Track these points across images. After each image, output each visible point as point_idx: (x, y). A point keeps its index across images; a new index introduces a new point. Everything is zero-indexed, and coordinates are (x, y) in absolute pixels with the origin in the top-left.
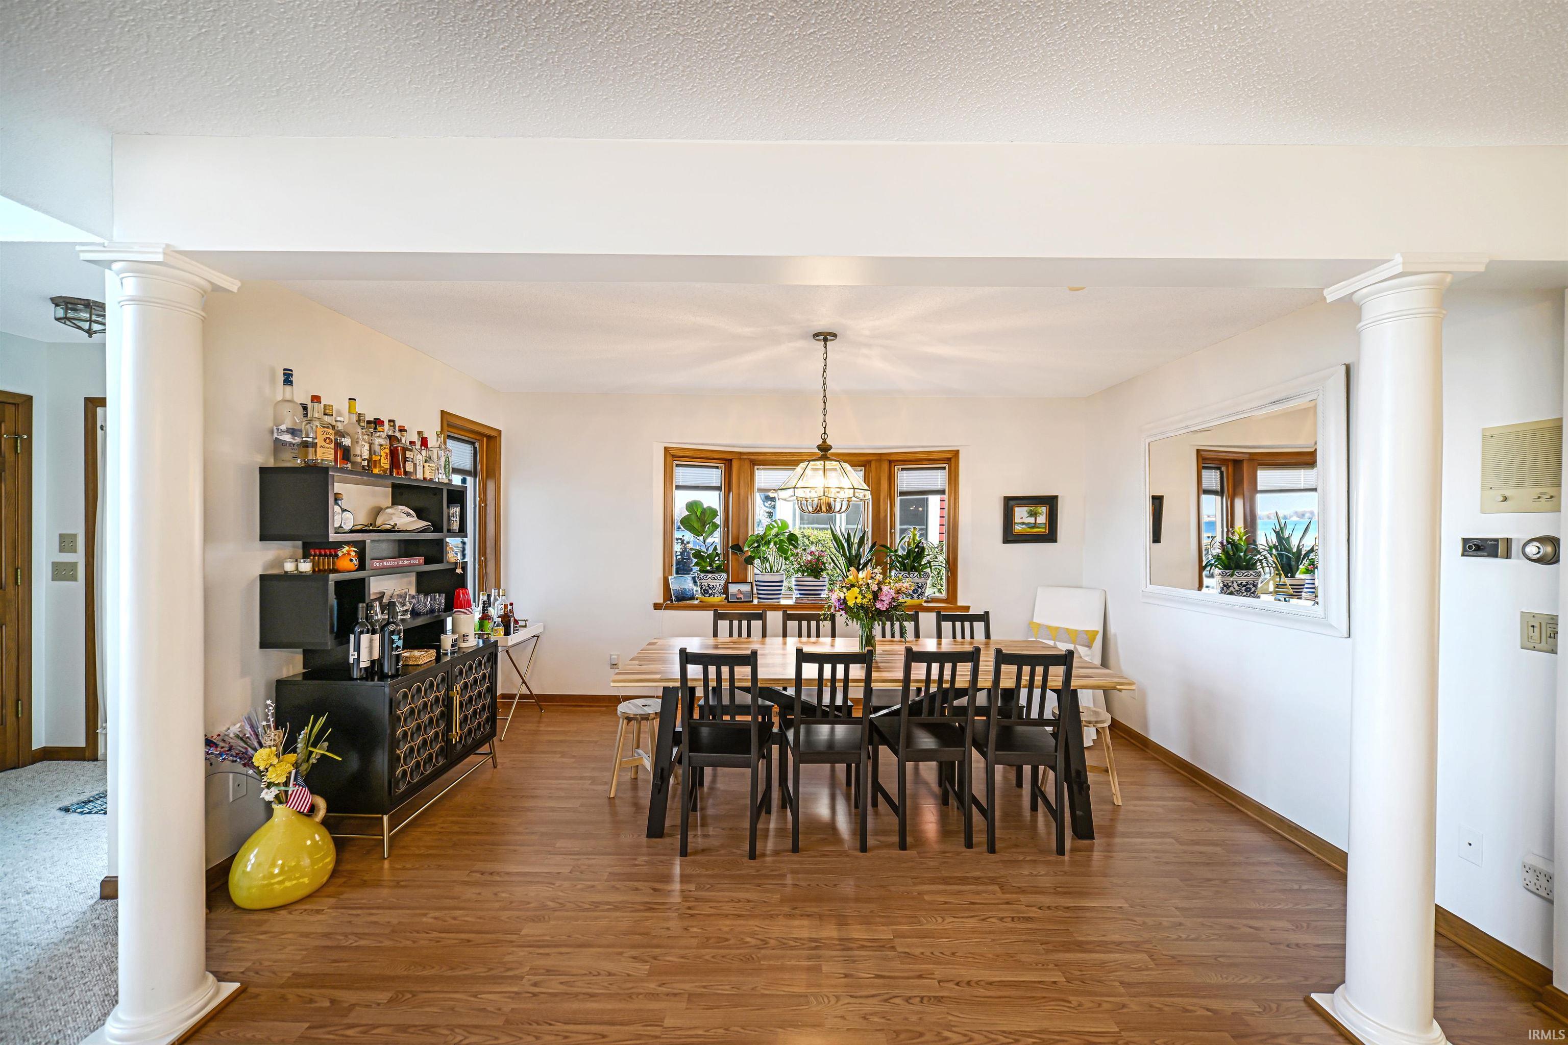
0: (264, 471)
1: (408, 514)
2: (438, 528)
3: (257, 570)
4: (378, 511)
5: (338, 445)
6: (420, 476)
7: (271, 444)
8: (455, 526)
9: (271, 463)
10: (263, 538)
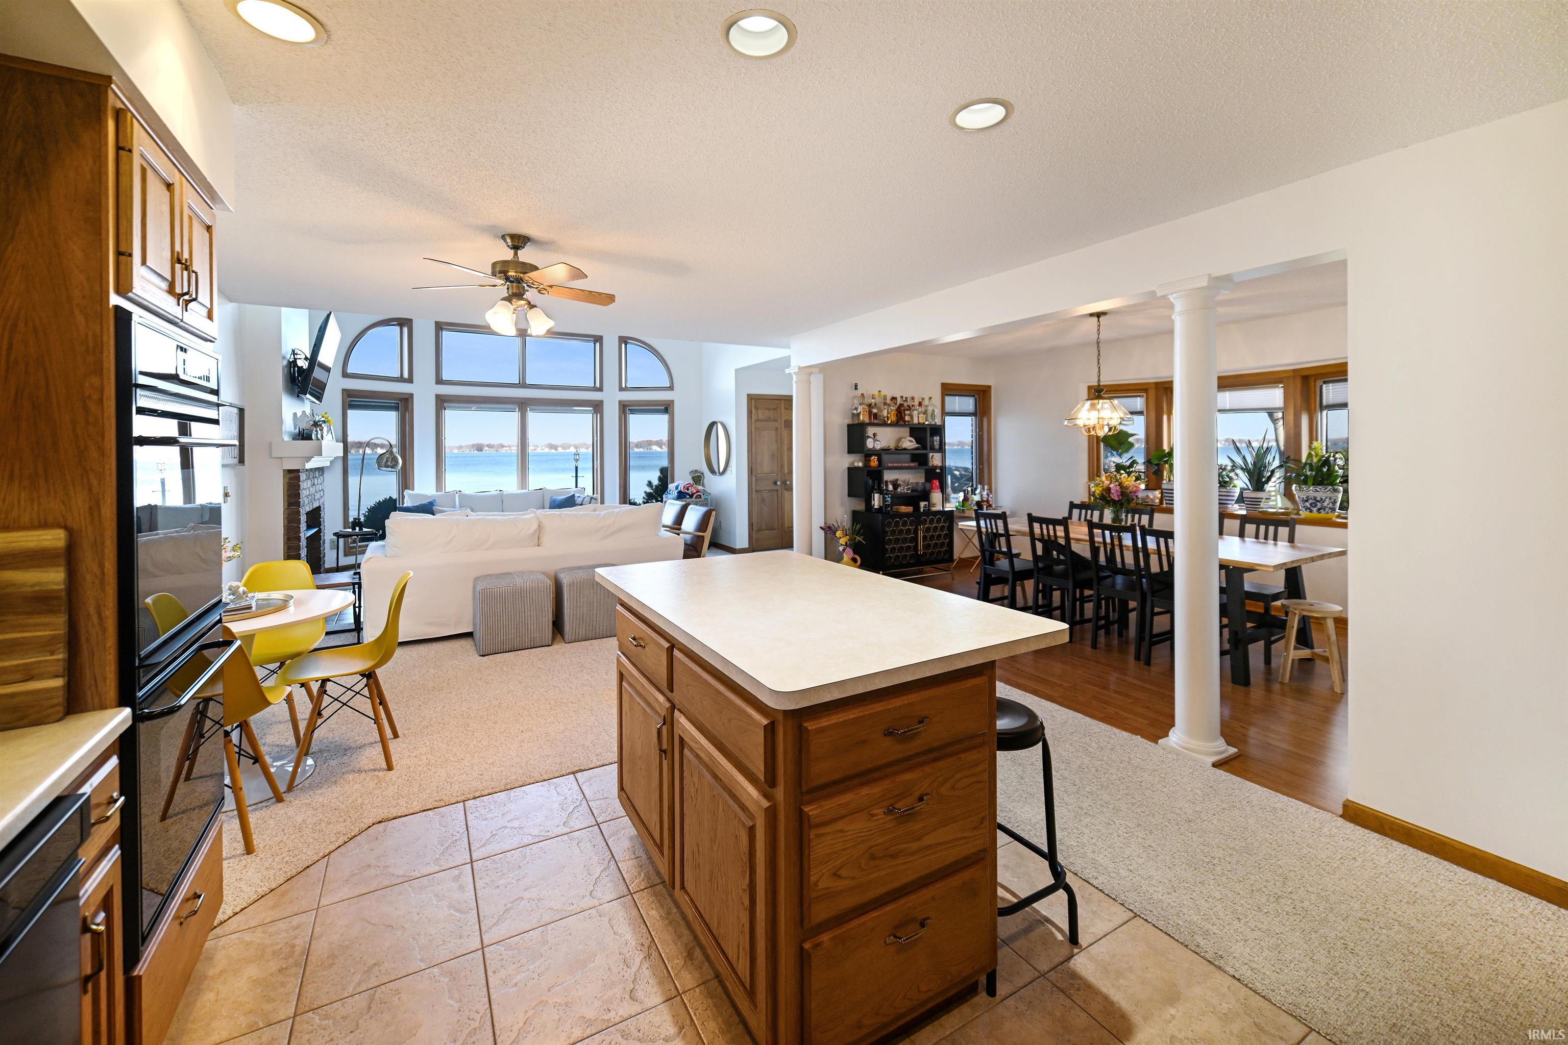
0: (849, 426)
1: (911, 441)
2: (924, 448)
3: (847, 465)
4: (899, 440)
5: (870, 412)
6: (915, 421)
7: (850, 415)
8: (937, 446)
9: (851, 423)
10: (849, 452)
